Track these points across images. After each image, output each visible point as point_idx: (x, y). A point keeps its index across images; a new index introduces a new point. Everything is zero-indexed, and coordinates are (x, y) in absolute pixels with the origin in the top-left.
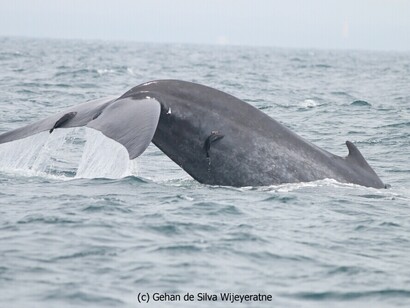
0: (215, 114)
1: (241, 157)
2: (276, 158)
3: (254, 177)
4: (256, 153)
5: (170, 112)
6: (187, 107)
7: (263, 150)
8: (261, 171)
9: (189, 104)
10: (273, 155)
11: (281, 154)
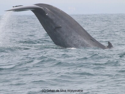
0: (63, 21)
1: (67, 36)
2: (78, 41)
3: (69, 44)
4: (72, 37)
5: (47, 14)
6: (54, 16)
7: (75, 37)
8: (72, 43)
9: (55, 15)
10: (77, 39)
11: (80, 40)
